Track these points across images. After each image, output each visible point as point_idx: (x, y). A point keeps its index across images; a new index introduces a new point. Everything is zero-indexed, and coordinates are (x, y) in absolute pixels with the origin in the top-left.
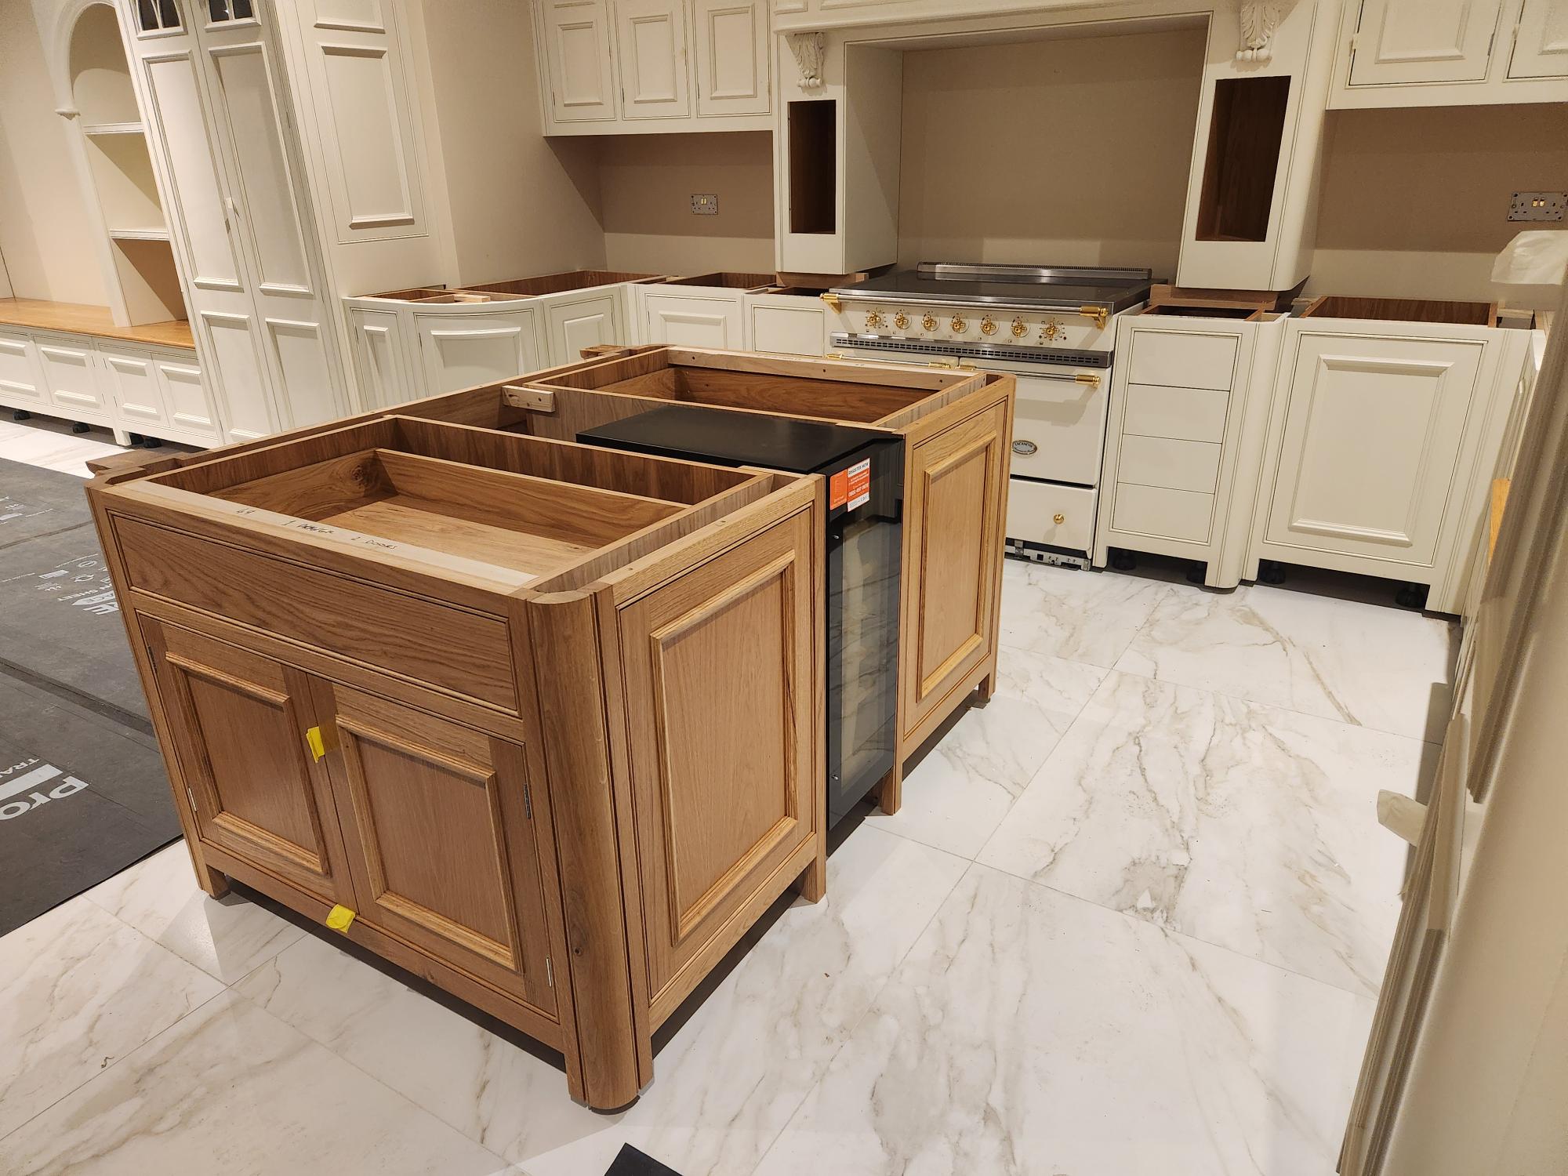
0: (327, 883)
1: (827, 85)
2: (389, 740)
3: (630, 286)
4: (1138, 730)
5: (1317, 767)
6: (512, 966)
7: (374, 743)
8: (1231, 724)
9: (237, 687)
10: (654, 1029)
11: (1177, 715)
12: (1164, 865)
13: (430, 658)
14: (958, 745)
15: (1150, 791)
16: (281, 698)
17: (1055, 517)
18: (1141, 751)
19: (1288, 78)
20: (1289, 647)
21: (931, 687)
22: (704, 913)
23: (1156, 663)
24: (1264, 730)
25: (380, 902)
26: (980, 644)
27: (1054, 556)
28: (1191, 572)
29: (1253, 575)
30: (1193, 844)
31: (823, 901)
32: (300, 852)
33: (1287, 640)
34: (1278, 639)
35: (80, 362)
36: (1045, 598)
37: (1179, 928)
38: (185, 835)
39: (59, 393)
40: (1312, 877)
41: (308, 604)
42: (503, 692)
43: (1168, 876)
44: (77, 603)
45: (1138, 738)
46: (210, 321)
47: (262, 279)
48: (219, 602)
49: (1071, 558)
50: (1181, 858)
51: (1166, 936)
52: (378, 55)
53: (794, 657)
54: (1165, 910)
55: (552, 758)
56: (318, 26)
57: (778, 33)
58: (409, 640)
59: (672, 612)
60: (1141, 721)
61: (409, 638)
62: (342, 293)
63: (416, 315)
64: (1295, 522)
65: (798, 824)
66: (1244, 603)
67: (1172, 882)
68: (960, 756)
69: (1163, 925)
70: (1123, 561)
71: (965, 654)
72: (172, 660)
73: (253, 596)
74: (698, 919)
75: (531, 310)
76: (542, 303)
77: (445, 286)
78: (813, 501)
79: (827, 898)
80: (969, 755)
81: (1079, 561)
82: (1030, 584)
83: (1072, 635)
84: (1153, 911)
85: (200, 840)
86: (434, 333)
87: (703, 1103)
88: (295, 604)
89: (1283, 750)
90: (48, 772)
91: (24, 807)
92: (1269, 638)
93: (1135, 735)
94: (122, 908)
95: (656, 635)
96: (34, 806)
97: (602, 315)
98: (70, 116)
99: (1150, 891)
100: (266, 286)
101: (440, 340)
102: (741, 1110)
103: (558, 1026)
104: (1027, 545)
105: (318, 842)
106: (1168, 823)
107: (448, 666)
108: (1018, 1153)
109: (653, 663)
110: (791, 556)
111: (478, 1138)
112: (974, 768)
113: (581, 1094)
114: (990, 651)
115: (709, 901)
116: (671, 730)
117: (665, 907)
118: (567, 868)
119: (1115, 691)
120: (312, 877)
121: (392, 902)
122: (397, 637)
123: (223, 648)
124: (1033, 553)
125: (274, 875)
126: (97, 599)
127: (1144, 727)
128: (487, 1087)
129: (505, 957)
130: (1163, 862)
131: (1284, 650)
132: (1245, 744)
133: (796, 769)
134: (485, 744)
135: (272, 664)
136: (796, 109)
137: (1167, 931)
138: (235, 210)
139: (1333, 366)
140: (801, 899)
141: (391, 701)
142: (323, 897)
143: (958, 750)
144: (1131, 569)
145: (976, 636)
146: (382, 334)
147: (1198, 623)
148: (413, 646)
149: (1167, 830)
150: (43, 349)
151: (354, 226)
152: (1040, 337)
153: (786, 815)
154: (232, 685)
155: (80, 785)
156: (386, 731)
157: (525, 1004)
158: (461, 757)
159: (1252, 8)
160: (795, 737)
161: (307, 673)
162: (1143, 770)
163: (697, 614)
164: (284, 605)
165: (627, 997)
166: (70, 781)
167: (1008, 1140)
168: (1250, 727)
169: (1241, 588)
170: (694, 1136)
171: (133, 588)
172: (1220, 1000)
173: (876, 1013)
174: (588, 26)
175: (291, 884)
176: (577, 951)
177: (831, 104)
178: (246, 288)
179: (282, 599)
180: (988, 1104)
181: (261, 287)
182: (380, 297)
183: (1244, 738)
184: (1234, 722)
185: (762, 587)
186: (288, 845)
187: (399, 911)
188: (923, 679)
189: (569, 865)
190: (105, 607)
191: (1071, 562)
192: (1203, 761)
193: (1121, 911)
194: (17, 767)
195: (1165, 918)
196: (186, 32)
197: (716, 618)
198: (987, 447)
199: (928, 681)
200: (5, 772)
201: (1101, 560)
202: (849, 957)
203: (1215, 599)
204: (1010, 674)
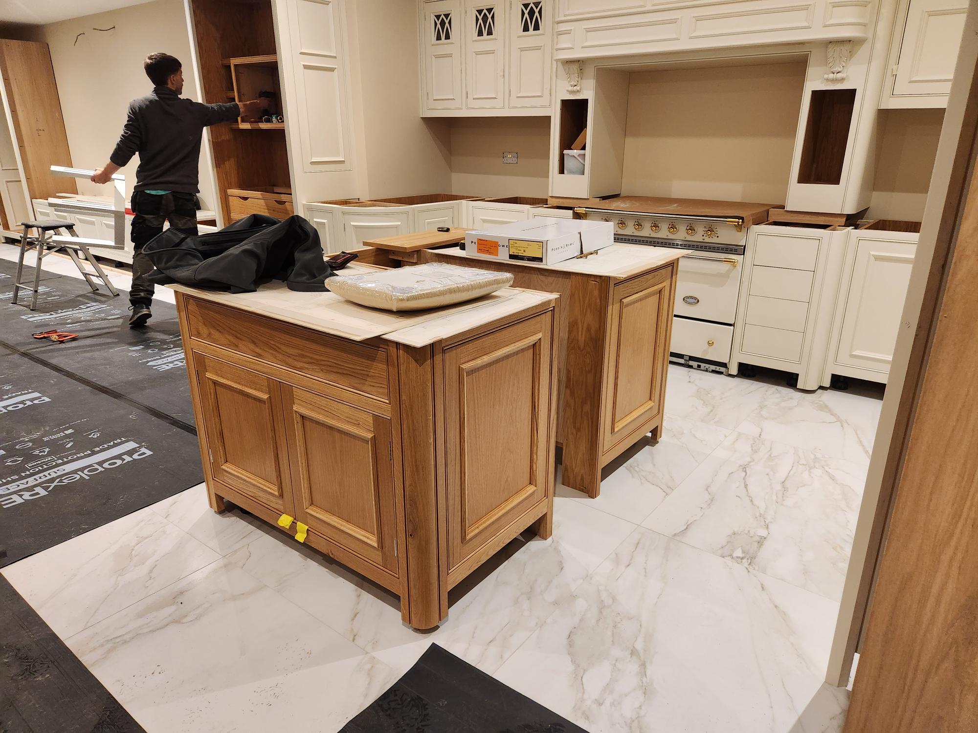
0: (280, 502)
1: (584, 91)
2: (321, 418)
3: (464, 202)
4: (745, 464)
5: (853, 490)
6: (376, 545)
7: (312, 420)
8: (803, 465)
9: (242, 391)
10: (450, 588)
11: (770, 458)
12: (752, 536)
13: (345, 372)
14: (636, 465)
15: (749, 497)
16: (265, 396)
17: (709, 342)
18: (746, 475)
19: (855, 90)
20: (845, 425)
21: (621, 427)
22: (481, 528)
23: (762, 430)
24: (823, 469)
25: (308, 511)
26: (652, 407)
27: (707, 366)
28: (788, 380)
29: (827, 383)
30: (771, 526)
31: (549, 540)
32: (267, 484)
33: (845, 421)
34: (839, 420)
36: (698, 390)
37: (757, 568)
38: (206, 480)
40: (841, 548)
41: (284, 344)
42: (381, 390)
43: (754, 541)
44: (149, 364)
45: (745, 468)
48: (237, 344)
49: (718, 367)
50: (763, 532)
51: (749, 572)
52: (332, 70)
53: (539, 392)
54: (750, 558)
55: (405, 426)
56: (302, 53)
57: (557, 60)
58: (335, 363)
59: (472, 356)
60: (749, 459)
61: (335, 362)
63: (344, 213)
64: (854, 352)
65: (537, 489)
66: (820, 399)
67: (756, 544)
68: (637, 470)
69: (748, 567)
70: (748, 372)
71: (643, 411)
72: (209, 377)
73: (256, 341)
74: (477, 531)
75: (407, 213)
76: (414, 210)
77: (359, 199)
78: (554, 307)
79: (553, 539)
80: (642, 470)
81: (722, 369)
82: (690, 382)
83: (712, 411)
84: (742, 558)
85: (213, 479)
87: (474, 633)
88: (277, 345)
89: (833, 480)
90: (131, 445)
91: (119, 462)
92: (833, 419)
93: (744, 466)
94: (168, 515)
95: (464, 366)
96: (124, 462)
97: (447, 218)
99: (742, 549)
102: (495, 638)
103: (398, 579)
104: (692, 358)
105: (277, 477)
106: (758, 514)
107: (355, 377)
108: (648, 672)
109: (460, 382)
110: (540, 335)
111: (351, 639)
112: (644, 478)
113: (408, 620)
114: (659, 412)
115: (484, 522)
116: (468, 420)
117: (460, 519)
118: (408, 487)
119: (734, 442)
120: (272, 498)
121: (315, 511)
122: (329, 361)
123: (237, 369)
124: (694, 364)
125: (252, 498)
126: (160, 362)
127: (750, 462)
128: (358, 615)
129: (373, 541)
130: (752, 533)
131: (842, 426)
132: (810, 475)
133: (537, 458)
134: (370, 420)
135: (262, 378)
136: (565, 103)
137: (749, 569)
139: (878, 258)
140: (537, 537)
141: (323, 396)
142: (277, 510)
143: (636, 467)
144: (753, 377)
145: (650, 402)
147: (791, 408)
148: (336, 366)
149: (756, 517)
151: (313, 163)
152: (703, 236)
153: (530, 484)
154: (240, 390)
155: (149, 453)
156: (319, 413)
157: (382, 568)
158: (357, 427)
159: (833, 50)
160: (537, 439)
161: (280, 382)
162: (746, 486)
163: (486, 359)
164: (271, 345)
165: (436, 564)
166: (143, 450)
167: (643, 665)
168: (815, 466)
169: (820, 391)
170: (468, 648)
171: (192, 337)
172: (776, 606)
173: (574, 597)
174: (450, 56)
175: (260, 503)
176: (411, 535)
177: (585, 102)
179: (270, 342)
180: (634, 647)
182: (324, 203)
183: (810, 472)
184: (805, 463)
185: (523, 350)
186: (261, 481)
187: (318, 515)
188: (616, 422)
189: (410, 486)
190: (164, 366)
191: (717, 370)
192: (783, 482)
193: (723, 557)
194: (115, 442)
195: (749, 563)
197: (496, 363)
198: (660, 291)
199: (619, 423)
200: (109, 444)
201: (734, 370)
202: (562, 568)
203: (803, 396)
204: (672, 429)
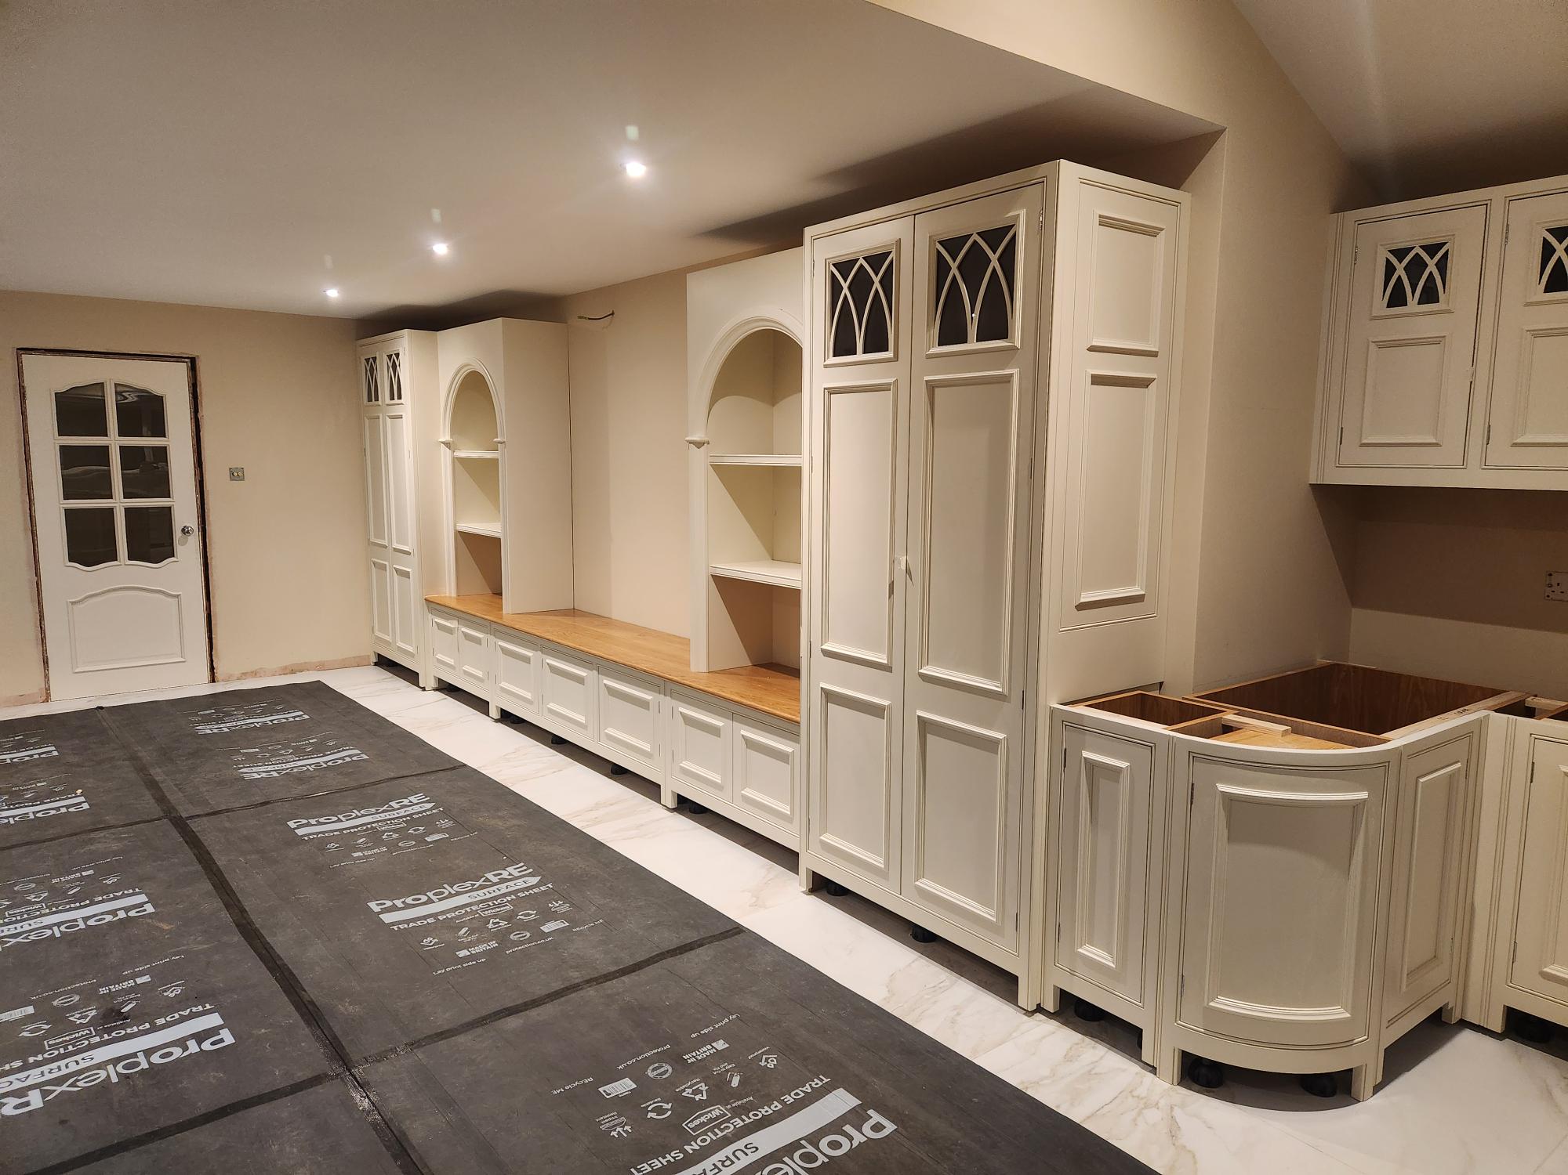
35: (644, 704)
39: (610, 731)
46: (829, 696)
47: (925, 661)
62: (1051, 699)
86: (1222, 787)
98: (699, 445)
100: (928, 670)
101: (1230, 800)
138: (908, 571)
146: (1116, 771)
150: (605, 682)
178: (897, 666)
181: (921, 671)
196: (896, 357)
